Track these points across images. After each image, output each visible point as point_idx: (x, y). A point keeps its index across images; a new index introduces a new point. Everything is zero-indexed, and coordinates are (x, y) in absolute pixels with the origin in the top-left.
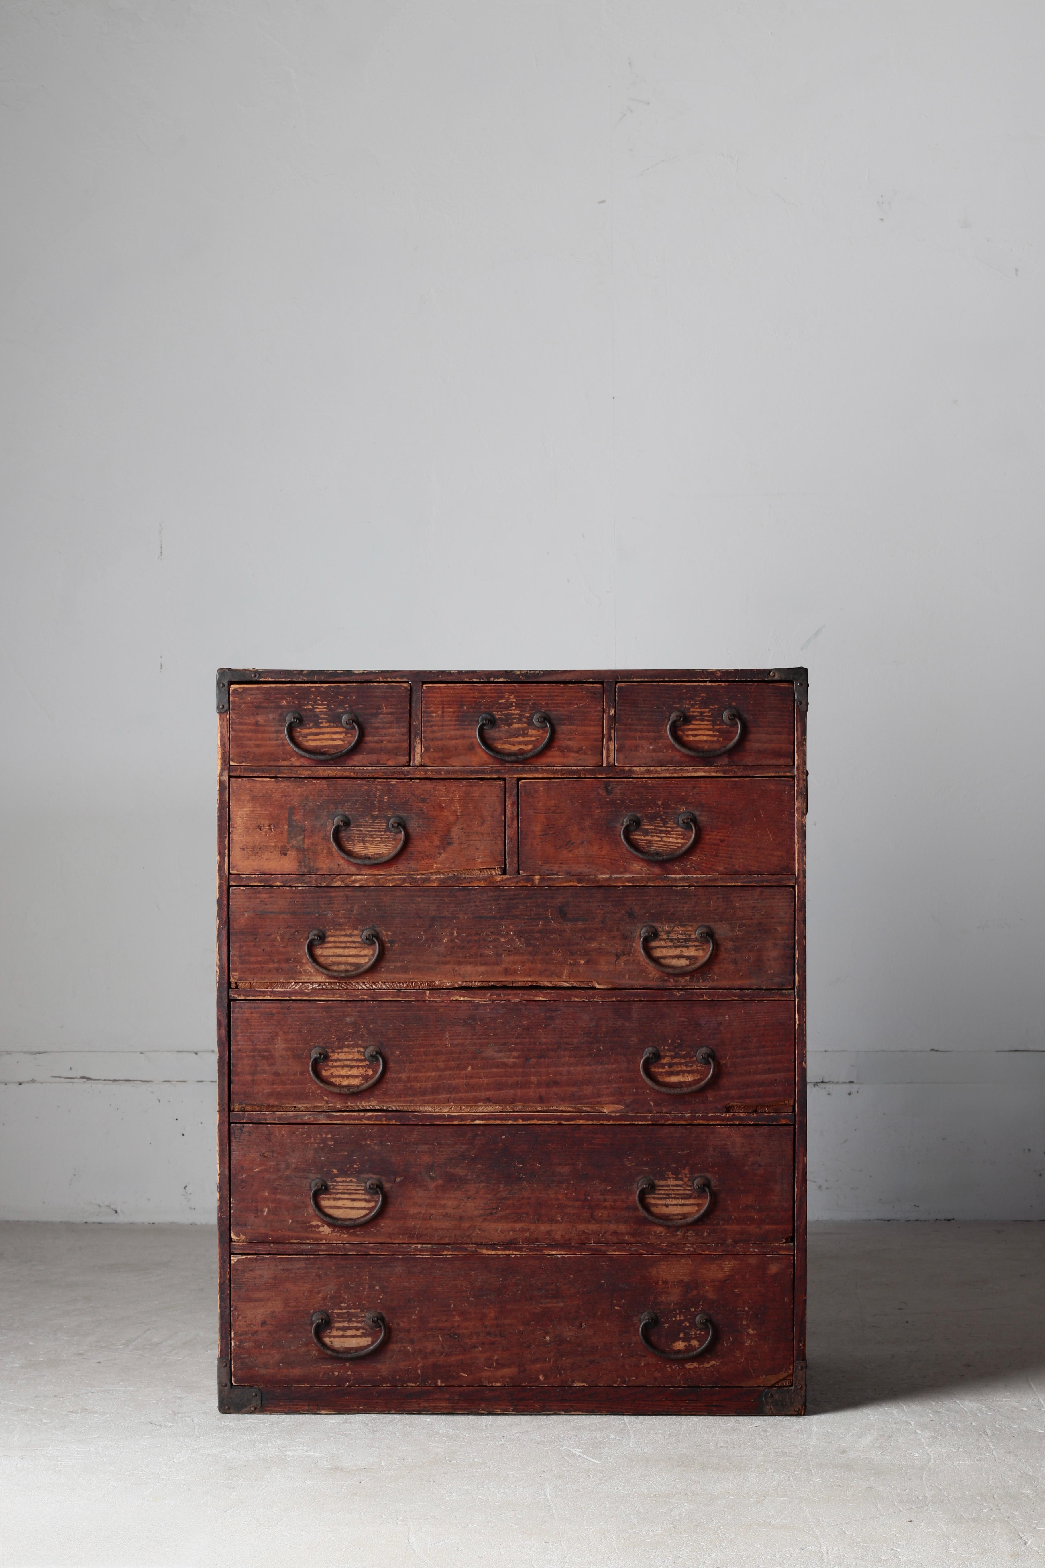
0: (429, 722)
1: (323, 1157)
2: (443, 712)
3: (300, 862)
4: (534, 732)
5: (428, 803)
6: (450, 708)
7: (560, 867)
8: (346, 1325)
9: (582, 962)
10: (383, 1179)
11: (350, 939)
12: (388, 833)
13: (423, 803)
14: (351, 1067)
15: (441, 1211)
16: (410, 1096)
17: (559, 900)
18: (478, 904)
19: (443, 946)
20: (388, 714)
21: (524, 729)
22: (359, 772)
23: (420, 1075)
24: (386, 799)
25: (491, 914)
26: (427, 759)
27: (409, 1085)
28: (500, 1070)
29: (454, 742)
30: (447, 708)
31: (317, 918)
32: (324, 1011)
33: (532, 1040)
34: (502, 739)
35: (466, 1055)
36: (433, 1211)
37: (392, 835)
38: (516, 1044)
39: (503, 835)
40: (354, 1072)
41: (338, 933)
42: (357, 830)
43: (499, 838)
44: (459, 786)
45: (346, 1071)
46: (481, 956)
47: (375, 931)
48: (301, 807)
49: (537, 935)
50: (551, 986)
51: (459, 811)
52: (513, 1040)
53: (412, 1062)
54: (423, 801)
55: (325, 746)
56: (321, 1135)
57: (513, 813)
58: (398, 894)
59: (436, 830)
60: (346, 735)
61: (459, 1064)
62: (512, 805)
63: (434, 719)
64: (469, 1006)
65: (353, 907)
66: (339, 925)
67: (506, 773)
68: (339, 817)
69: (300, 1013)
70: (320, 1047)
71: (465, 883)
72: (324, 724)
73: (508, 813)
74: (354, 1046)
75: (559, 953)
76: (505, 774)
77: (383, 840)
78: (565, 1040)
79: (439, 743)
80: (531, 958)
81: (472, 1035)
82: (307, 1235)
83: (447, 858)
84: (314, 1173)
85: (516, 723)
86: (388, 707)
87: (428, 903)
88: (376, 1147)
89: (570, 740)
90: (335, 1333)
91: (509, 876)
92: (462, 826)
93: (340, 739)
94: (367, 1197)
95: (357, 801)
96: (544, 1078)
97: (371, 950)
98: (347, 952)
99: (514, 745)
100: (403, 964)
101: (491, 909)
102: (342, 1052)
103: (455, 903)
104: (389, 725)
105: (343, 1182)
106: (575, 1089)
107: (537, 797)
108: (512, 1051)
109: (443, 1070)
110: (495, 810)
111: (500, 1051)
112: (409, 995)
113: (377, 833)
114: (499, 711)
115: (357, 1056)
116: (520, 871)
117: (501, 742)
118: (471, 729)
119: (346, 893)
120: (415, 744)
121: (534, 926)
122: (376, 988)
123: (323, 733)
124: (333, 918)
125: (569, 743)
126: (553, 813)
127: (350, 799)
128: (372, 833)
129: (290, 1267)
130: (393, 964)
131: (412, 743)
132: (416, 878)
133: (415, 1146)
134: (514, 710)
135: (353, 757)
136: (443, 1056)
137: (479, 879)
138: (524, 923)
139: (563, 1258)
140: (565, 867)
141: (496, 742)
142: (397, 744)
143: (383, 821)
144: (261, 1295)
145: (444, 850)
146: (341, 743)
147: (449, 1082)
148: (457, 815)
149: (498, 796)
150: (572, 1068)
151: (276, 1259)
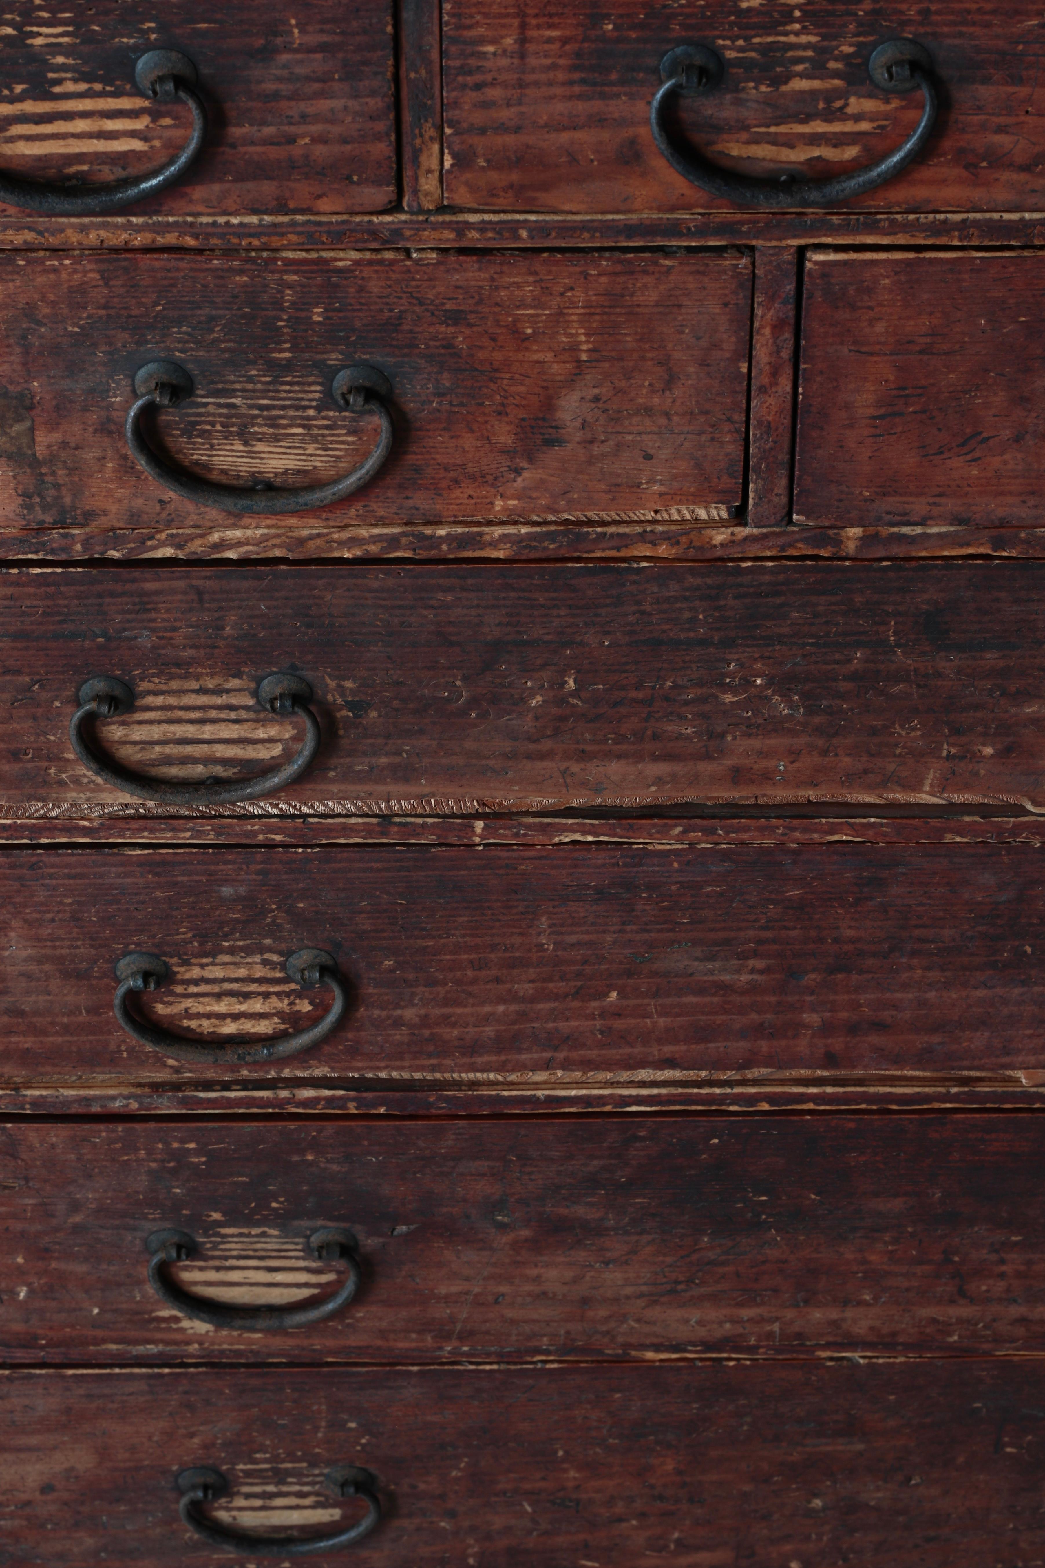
0: (470, 73)
1: (177, 1187)
2: (523, 41)
3: (26, 495)
4: (870, 105)
5: (470, 325)
6: (550, 26)
7: (934, 504)
8: (271, 1488)
9: (989, 751)
10: (359, 1230)
11: (219, 701)
12: (331, 414)
13: (456, 323)
14: (246, 996)
15: (528, 1288)
16: (430, 1056)
17: (926, 596)
18: (648, 608)
19: (530, 715)
20: (310, 50)
21: (829, 96)
22: (213, 235)
23: (459, 1011)
24: (317, 314)
25: (692, 635)
26: (463, 190)
27: (426, 1033)
28: (707, 999)
29: (565, 137)
30: (538, 27)
31: (100, 647)
32: (149, 872)
33: (813, 933)
34: (746, 128)
35: (603, 967)
36: (504, 1289)
37: (344, 419)
38: (760, 942)
39: (740, 417)
40: (257, 1006)
41: (175, 685)
42: (220, 405)
43: (726, 427)
44: (586, 276)
45: (229, 1005)
46: (655, 737)
47: (301, 679)
48: (11, 341)
49: (844, 686)
50: (883, 802)
51: (584, 347)
52: (751, 933)
53: (432, 983)
54: (456, 318)
55: (80, 158)
56: (167, 1144)
57: (778, 352)
58: (376, 584)
59: (503, 405)
60: (154, 121)
61: (581, 988)
62: (774, 327)
63: (488, 64)
64: (612, 858)
65: (219, 619)
66: (178, 665)
67: (758, 235)
68: (151, 367)
69: (70, 877)
70: (142, 954)
71: (604, 550)
72: (70, 87)
73: (762, 353)
74: (249, 951)
75: (914, 729)
76: (756, 237)
77: (315, 431)
78: (917, 932)
79: (510, 140)
80: (820, 742)
81: (624, 923)
82: (148, 1335)
83: (542, 481)
84: (154, 1220)
85: (802, 76)
86: (310, 28)
87: (478, 606)
88: (335, 1167)
89: (1001, 129)
90: (240, 1502)
91: (755, 531)
92: (596, 391)
93: (133, 134)
94: (314, 1265)
95: (212, 319)
96: (844, 1015)
97: (290, 728)
98: (207, 731)
99: (792, 147)
100: (397, 760)
101: (694, 620)
102: (213, 964)
103: (570, 607)
104: (317, 86)
105: (241, 1235)
106: (936, 1039)
107: (870, 308)
108: (747, 958)
109: (533, 1000)
110: (715, 346)
111: (711, 958)
112: (420, 830)
113: (291, 413)
114: (738, 37)
115: (259, 972)
116: (795, 517)
117: (744, 136)
118: (631, 96)
119: (195, 582)
120: (418, 141)
121: (837, 662)
122: (311, 812)
123: (68, 116)
124: (154, 648)
125: (998, 139)
126: (921, 352)
127: (189, 313)
128: (275, 413)
129: (107, 1391)
130: (367, 760)
131: (406, 139)
132: (432, 537)
133: (451, 1163)
134: (797, 34)
135: (188, 190)
136: (531, 971)
137: (650, 537)
138: (804, 656)
139: (870, 1366)
140: (950, 505)
141: (725, 136)
142: (349, 147)
143: (311, 379)
144: (34, 1440)
145: (531, 460)
146: (137, 145)
147: (551, 1025)
148: (578, 361)
149: (726, 305)
150: (932, 995)
151: (64, 1377)
